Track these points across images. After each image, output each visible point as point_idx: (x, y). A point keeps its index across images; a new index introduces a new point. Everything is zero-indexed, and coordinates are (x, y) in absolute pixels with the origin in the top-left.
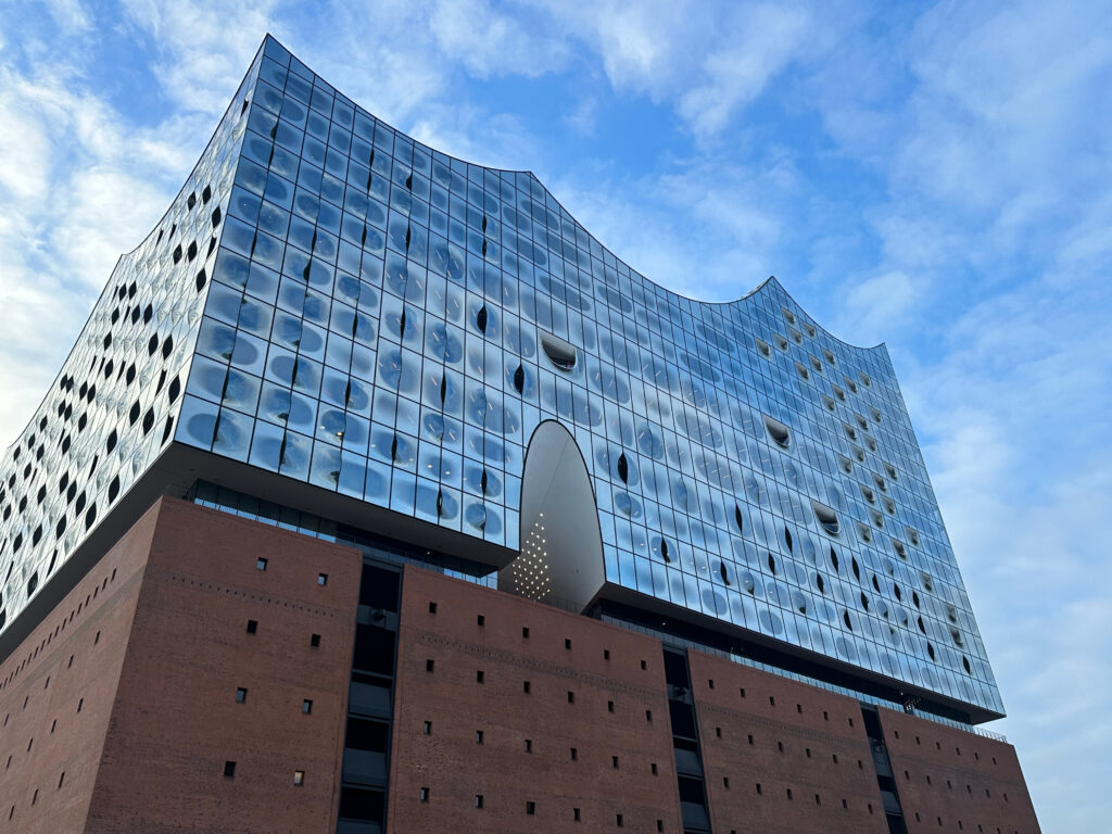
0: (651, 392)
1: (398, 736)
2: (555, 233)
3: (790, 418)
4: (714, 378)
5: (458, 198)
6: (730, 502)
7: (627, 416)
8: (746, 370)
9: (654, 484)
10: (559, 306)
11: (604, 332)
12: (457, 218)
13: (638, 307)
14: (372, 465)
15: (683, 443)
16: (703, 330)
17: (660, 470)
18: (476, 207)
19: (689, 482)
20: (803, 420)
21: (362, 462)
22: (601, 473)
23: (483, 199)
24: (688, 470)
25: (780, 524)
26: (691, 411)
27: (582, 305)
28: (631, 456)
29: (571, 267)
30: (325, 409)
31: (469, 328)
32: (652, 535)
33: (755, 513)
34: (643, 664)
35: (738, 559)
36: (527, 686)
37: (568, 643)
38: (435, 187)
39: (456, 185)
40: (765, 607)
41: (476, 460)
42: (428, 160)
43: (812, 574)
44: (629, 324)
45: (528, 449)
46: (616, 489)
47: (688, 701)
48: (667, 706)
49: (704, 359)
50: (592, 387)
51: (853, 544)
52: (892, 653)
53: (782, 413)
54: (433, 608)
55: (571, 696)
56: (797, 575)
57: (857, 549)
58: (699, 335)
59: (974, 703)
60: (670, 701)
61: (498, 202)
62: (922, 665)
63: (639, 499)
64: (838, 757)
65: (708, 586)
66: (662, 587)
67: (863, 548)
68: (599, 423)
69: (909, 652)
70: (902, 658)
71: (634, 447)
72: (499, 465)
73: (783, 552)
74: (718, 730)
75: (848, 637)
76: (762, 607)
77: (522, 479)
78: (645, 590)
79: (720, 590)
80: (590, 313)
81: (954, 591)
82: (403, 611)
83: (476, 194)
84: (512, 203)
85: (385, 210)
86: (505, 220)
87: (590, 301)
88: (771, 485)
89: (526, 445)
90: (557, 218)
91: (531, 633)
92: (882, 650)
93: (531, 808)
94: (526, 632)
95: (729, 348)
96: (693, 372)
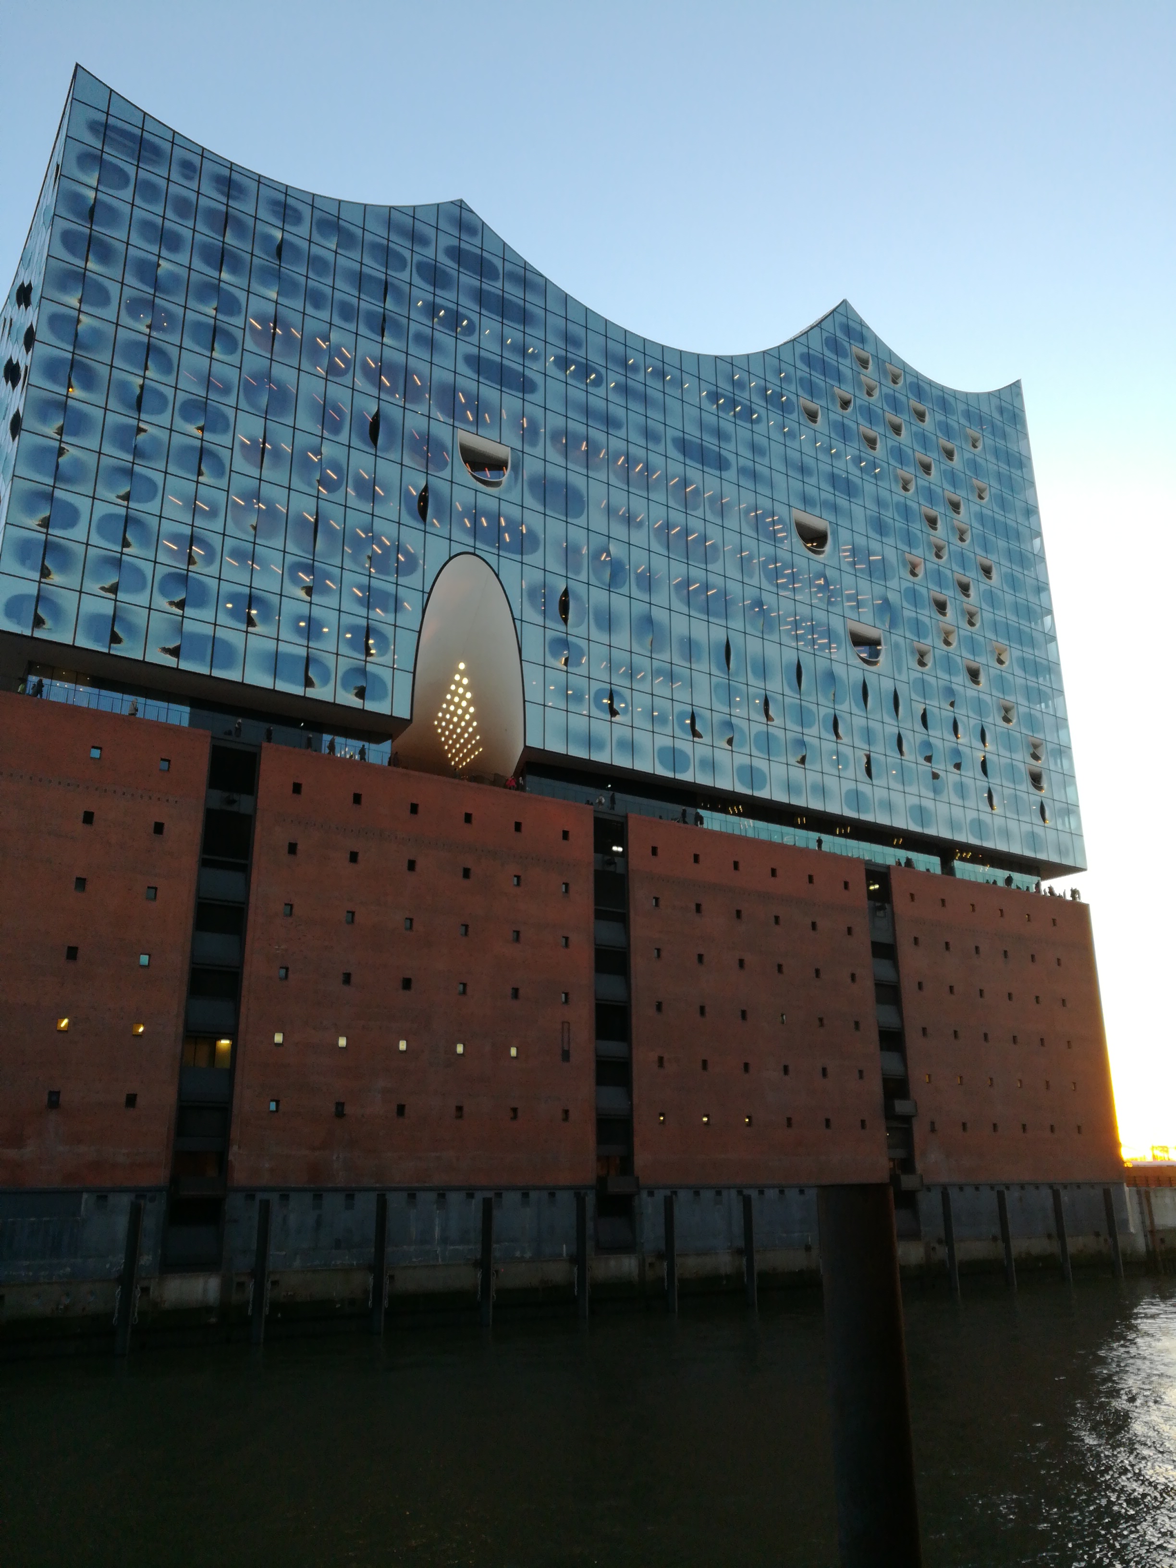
0: (619, 498)
1: (254, 919)
2: (493, 287)
3: (835, 508)
4: (721, 464)
5: (348, 261)
6: (719, 634)
7: (577, 535)
8: (777, 449)
9: (607, 622)
10: (489, 393)
11: (556, 421)
12: (346, 291)
13: (615, 379)
14: (221, 633)
15: (659, 564)
16: (716, 398)
17: (619, 603)
18: (374, 269)
19: (659, 615)
20: (858, 511)
21: (208, 630)
22: (532, 615)
23: (386, 255)
24: (660, 598)
25: (790, 656)
26: (677, 517)
27: (525, 386)
28: (577, 588)
29: (513, 335)
30: (161, 571)
31: (355, 443)
32: (595, 686)
33: (754, 646)
34: (566, 835)
35: (717, 706)
36: (412, 865)
37: (468, 818)
38: (315, 249)
39: (346, 239)
40: (746, 760)
41: (356, 615)
42: (306, 211)
43: (825, 716)
44: (596, 403)
45: (430, 594)
46: (550, 634)
47: (620, 870)
48: (592, 878)
49: (711, 442)
50: (529, 501)
51: (900, 672)
52: (928, 804)
53: (825, 504)
54: (297, 788)
55: (467, 873)
56: (803, 716)
57: (904, 677)
58: (708, 405)
59: (1042, 856)
60: (597, 874)
61: (407, 254)
62: (971, 815)
63: (583, 644)
64: (820, 925)
65: (668, 742)
66: (601, 746)
67: (914, 675)
68: (534, 549)
69: (955, 800)
70: (942, 809)
71: (583, 577)
72: (390, 618)
73: (787, 691)
74: (657, 899)
75: (865, 788)
76: (741, 760)
77: (420, 632)
78: (577, 752)
79: (685, 745)
80: (537, 397)
81: (1048, 721)
82: (260, 794)
83: (375, 247)
84: (430, 252)
85: (242, 296)
86: (417, 280)
87: (538, 379)
88: (786, 606)
89: (427, 590)
90: (498, 263)
91: (420, 809)
92: (913, 800)
93: (407, 984)
94: (414, 809)
95: (754, 419)
96: (688, 461)
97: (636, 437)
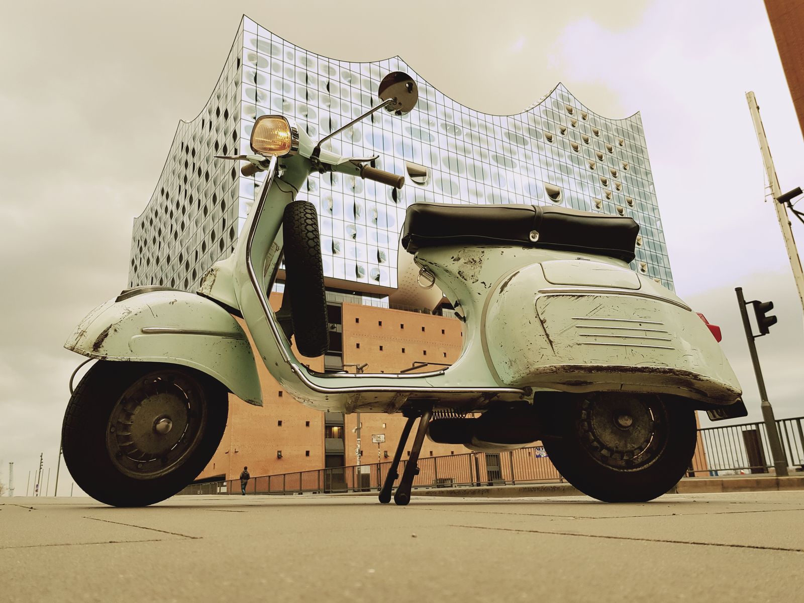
0: (472, 185)
3: (563, 181)
4: (513, 165)
5: (356, 89)
8: (536, 155)
10: (417, 144)
11: (444, 153)
12: (356, 104)
13: (466, 131)
14: (323, 257)
16: (509, 135)
18: (366, 92)
20: (572, 181)
23: (371, 86)
34: (462, 334)
36: (403, 350)
37: (423, 329)
38: (342, 85)
39: (354, 80)
41: (373, 245)
42: (337, 68)
44: (460, 143)
49: (508, 156)
54: (357, 320)
58: (506, 139)
61: (378, 84)
72: (386, 245)
80: (436, 143)
82: (344, 324)
83: (366, 82)
85: (316, 110)
87: (436, 135)
94: (402, 326)
95: (524, 143)
96: (499, 166)
97: (477, 157)
